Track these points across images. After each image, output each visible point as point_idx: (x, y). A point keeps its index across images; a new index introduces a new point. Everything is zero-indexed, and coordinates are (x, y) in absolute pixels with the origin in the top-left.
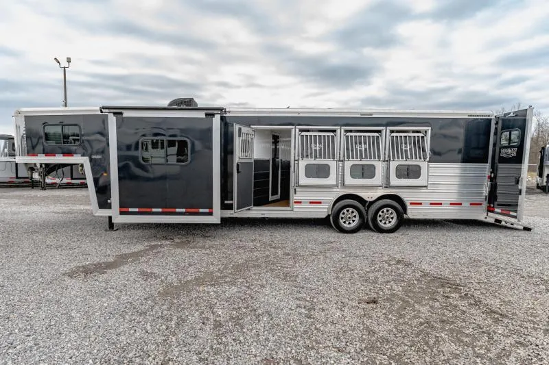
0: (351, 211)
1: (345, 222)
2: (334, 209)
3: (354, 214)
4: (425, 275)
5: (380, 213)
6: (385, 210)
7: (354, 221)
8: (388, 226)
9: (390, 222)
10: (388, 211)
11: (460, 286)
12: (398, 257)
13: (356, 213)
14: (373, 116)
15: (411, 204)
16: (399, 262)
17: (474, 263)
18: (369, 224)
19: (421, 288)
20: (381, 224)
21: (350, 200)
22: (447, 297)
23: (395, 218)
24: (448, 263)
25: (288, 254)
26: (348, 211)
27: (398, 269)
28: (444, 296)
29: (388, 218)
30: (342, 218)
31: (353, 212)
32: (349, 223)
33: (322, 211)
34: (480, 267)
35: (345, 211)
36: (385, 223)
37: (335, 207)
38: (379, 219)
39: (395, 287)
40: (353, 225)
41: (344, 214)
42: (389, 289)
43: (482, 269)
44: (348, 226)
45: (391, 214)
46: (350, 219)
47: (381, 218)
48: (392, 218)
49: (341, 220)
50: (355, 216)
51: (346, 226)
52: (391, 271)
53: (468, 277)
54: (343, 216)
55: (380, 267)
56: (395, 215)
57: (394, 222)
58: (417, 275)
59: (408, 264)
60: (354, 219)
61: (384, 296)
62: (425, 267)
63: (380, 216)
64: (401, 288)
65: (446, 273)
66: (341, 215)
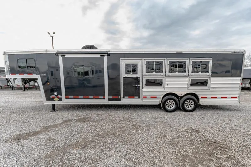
0: (171, 101)
1: (168, 107)
2: (163, 100)
3: (173, 103)
4: (207, 140)
5: (186, 102)
6: (188, 101)
7: (173, 106)
8: (190, 108)
9: (191, 107)
10: (190, 101)
11: (227, 149)
12: (193, 128)
13: (174, 102)
14: (183, 53)
15: (201, 97)
16: (193, 131)
17: (234, 131)
18: (180, 108)
19: (204, 150)
20: (187, 108)
21: (171, 96)
22: (219, 158)
23: (193, 104)
24: (220, 131)
25: (135, 126)
26: (170, 101)
27: (192, 136)
28: (217, 157)
29: (190, 104)
30: (167, 105)
31: (172, 102)
32: (171, 107)
33: (157, 101)
34: (237, 134)
35: (168, 101)
36: (188, 107)
37: (163, 99)
38: (185, 105)
39: (188, 150)
40: (172, 108)
41: (168, 102)
42: (185, 151)
43: (239, 136)
44: (170, 109)
45: (191, 102)
46: (171, 105)
47: (186, 105)
48: (192, 105)
49: (166, 106)
50: (173, 104)
51: (169, 108)
52: (188, 137)
53: (231, 142)
54: (167, 104)
55: (182, 134)
56: (193, 103)
57: (193, 106)
58: (202, 140)
59: (197, 132)
60: (173, 105)
61: (180, 157)
62: (207, 134)
63: (186, 104)
64: (191, 150)
65: (219, 139)
66: (166, 103)
